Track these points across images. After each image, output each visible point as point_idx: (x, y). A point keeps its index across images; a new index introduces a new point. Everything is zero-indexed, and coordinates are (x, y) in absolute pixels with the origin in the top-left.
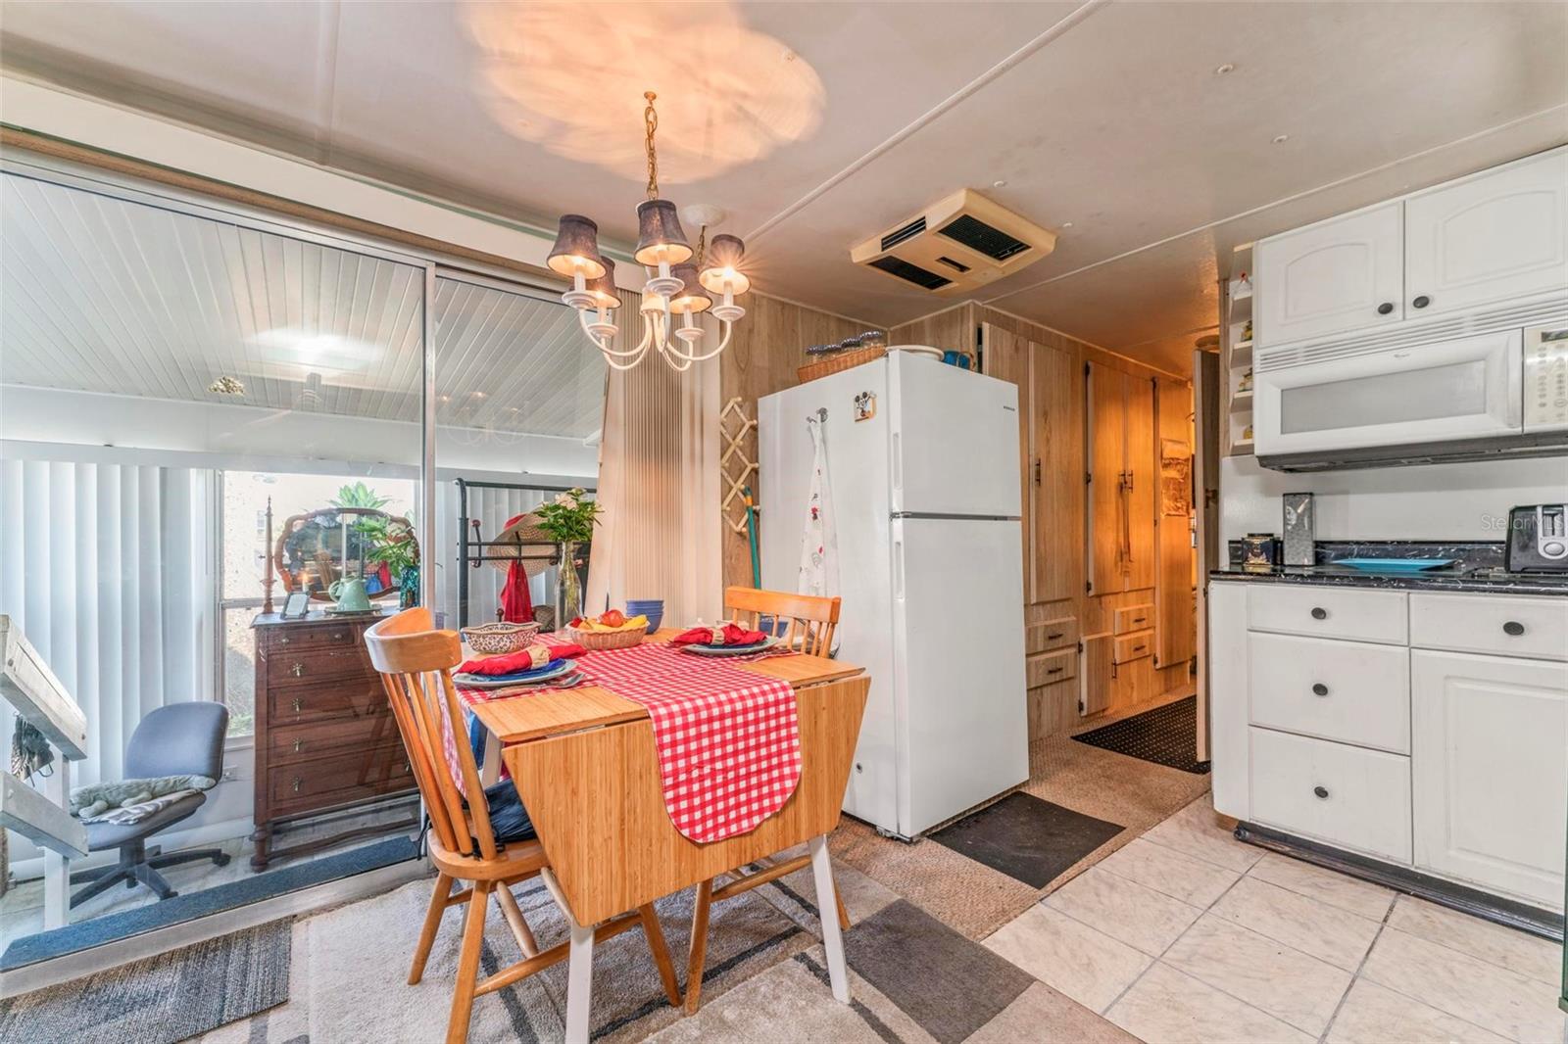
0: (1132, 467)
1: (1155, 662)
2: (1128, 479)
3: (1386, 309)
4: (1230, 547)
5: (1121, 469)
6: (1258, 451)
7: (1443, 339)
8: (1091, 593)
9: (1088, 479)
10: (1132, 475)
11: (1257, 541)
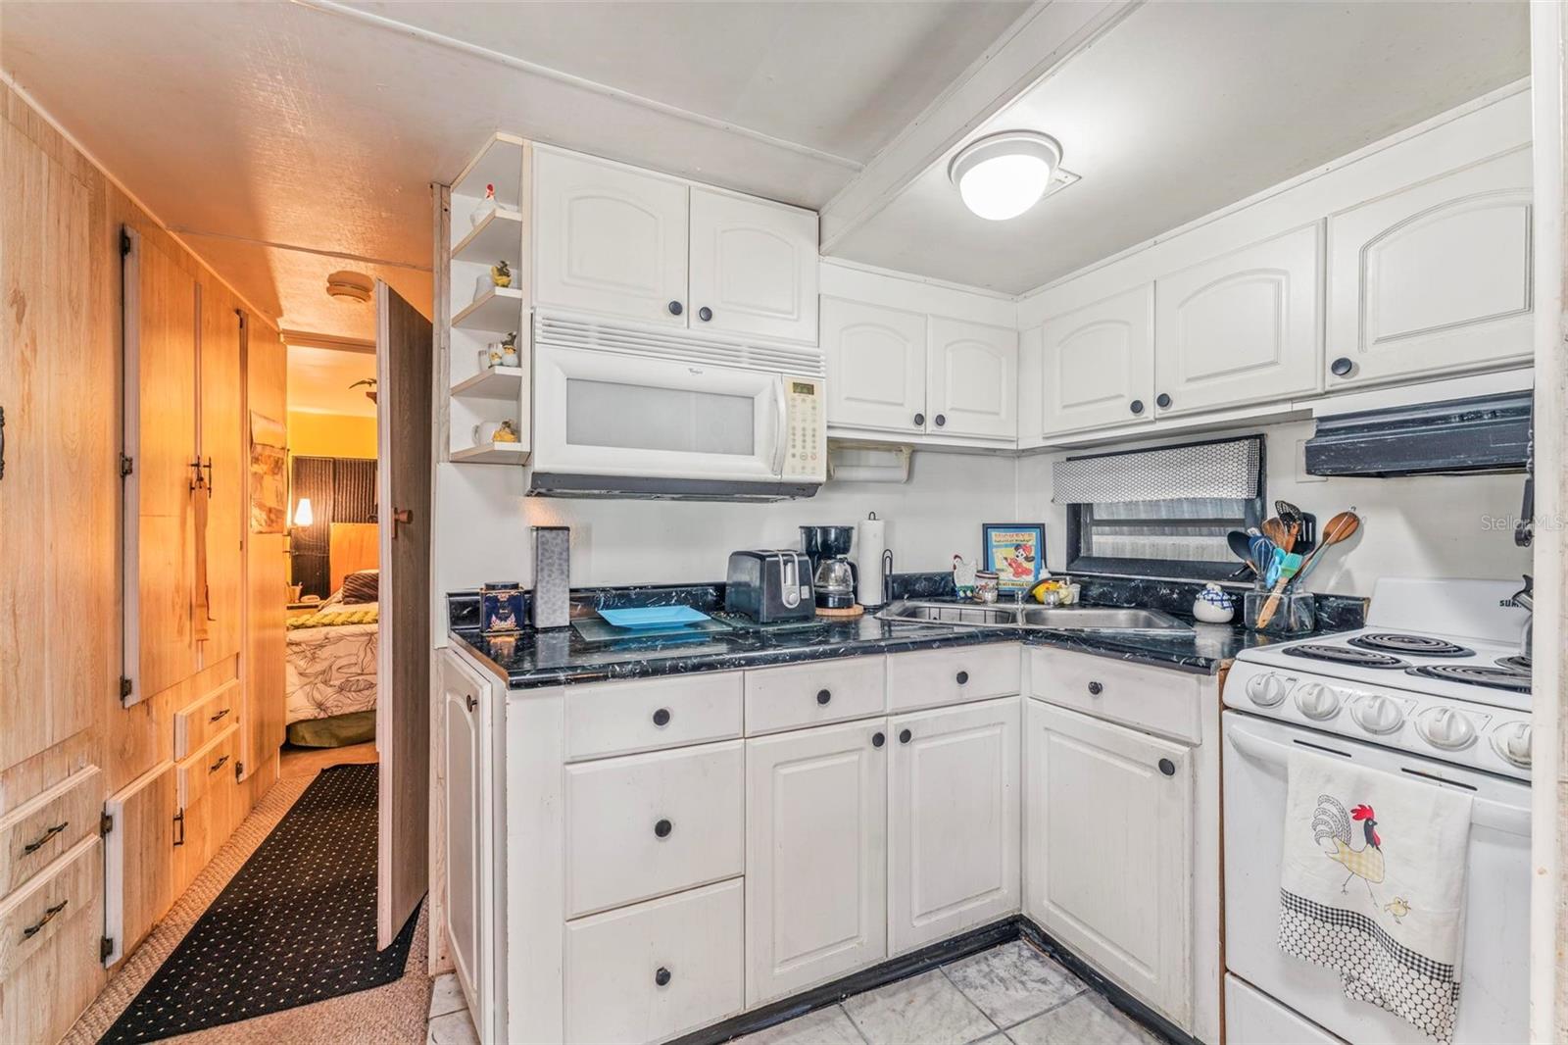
0: (207, 452)
1: (239, 770)
2: (205, 472)
3: (676, 309)
4: (451, 603)
5: (188, 452)
6: (540, 465)
7: (732, 364)
8: (131, 700)
9: (125, 468)
10: (209, 466)
11: (503, 596)
